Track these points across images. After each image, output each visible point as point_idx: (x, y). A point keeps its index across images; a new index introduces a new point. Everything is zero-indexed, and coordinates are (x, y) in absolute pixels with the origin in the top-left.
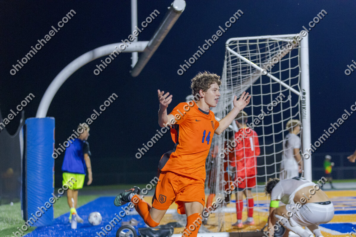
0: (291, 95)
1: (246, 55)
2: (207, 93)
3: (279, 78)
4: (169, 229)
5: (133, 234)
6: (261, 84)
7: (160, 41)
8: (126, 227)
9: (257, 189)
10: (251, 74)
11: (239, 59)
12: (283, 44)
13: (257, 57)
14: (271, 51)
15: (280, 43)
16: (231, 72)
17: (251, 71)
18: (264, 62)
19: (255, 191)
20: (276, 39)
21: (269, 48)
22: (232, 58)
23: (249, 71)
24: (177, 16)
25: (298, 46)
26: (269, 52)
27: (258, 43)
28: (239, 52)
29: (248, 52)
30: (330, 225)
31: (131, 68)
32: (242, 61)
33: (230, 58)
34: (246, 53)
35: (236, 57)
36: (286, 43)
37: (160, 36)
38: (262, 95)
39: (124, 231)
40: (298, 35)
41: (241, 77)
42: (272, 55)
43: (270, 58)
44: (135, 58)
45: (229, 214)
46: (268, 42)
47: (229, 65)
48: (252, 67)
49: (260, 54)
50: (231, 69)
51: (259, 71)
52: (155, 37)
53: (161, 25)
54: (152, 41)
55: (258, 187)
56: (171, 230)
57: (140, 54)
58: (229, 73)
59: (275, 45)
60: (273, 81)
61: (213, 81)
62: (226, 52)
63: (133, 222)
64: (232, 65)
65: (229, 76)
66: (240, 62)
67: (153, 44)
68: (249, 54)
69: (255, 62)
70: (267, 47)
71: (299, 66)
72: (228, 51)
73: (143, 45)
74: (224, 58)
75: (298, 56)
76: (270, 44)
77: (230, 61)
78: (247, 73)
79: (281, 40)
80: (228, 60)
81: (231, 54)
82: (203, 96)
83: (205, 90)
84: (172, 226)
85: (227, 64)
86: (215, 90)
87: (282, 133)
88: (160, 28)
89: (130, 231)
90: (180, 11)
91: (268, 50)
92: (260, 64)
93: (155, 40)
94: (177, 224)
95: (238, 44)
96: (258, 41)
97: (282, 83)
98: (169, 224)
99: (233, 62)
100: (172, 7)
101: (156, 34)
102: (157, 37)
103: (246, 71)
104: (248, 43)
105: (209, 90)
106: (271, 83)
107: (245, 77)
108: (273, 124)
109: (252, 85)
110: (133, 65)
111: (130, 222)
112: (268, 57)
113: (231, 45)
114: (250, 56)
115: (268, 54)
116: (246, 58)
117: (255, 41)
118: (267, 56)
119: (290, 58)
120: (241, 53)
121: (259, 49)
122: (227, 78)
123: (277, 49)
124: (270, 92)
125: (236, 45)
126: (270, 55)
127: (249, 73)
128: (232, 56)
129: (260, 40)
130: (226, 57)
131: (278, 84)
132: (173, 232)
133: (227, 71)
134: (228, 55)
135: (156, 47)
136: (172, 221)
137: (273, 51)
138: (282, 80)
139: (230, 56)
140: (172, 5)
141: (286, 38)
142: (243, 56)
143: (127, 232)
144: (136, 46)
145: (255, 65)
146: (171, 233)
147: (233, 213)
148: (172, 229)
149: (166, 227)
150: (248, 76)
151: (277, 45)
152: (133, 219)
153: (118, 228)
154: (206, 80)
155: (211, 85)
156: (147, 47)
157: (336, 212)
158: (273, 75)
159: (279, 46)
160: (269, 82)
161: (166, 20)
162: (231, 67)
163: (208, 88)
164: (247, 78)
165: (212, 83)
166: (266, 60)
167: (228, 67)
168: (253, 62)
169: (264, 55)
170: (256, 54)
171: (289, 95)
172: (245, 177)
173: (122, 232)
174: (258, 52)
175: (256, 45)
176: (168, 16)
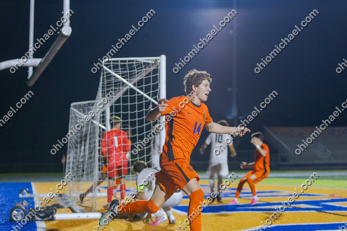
0: (152, 104)
1: (118, 73)
2: (199, 88)
3: (142, 91)
4: (52, 209)
5: (24, 214)
6: (129, 96)
7: (51, 58)
8: (18, 207)
9: (131, 178)
10: (121, 88)
11: (112, 75)
12: (146, 65)
13: (126, 74)
14: (137, 70)
15: (145, 63)
16: (106, 86)
17: (121, 85)
18: (132, 78)
19: (129, 180)
20: (141, 60)
21: (136, 67)
22: (107, 74)
23: (120, 85)
24: (65, 40)
25: (158, 67)
26: (136, 70)
27: (127, 63)
28: (113, 70)
29: (119, 70)
30: (180, 207)
31: (27, 79)
32: (114, 77)
33: (105, 74)
34: (118, 70)
35: (110, 73)
36: (148, 64)
37: (51, 54)
38: (129, 104)
39: (16, 211)
40: (158, 58)
41: (113, 90)
42: (138, 73)
43: (136, 75)
44: (31, 71)
45: (101, 197)
46: (135, 63)
47: (104, 80)
48: (122, 82)
49: (128, 71)
50: (106, 83)
51: (127, 85)
52: (46, 55)
53: (52, 46)
54: (44, 58)
55: (132, 176)
56: (54, 211)
57: (35, 68)
58: (104, 86)
59: (140, 66)
60: (138, 93)
61: (205, 77)
62: (102, 70)
63: (24, 203)
64: (106, 80)
65: (104, 88)
66: (113, 78)
67: (45, 61)
68: (120, 71)
69: (124, 78)
70: (134, 66)
71: (158, 82)
72: (103, 68)
73: (37, 61)
74: (101, 74)
75: (158, 74)
76: (136, 64)
77: (105, 76)
78: (118, 86)
79: (145, 61)
80: (103, 75)
81: (106, 71)
82: (196, 91)
83: (197, 86)
84: (55, 207)
85: (103, 79)
86: (206, 86)
87: (144, 134)
88: (51, 49)
89: (22, 211)
90: (67, 36)
91: (135, 69)
92: (129, 80)
93: (47, 57)
94: (60, 205)
95: (111, 63)
96: (127, 61)
97: (145, 95)
98: (53, 206)
99: (107, 78)
100: (61, 32)
101: (48, 53)
102: (48, 56)
103: (117, 85)
104: (119, 63)
105: (201, 85)
106: (136, 95)
107: (116, 90)
108: (137, 127)
109: (121, 96)
110: (29, 77)
111: (22, 204)
112: (135, 74)
113: (106, 64)
114: (121, 73)
115: (135, 72)
116: (118, 74)
117: (125, 61)
118: (133, 73)
119: (151, 76)
120: (113, 71)
121: (128, 68)
122: (102, 90)
123: (142, 68)
124: (135, 102)
125: (110, 64)
126: (136, 73)
127: (120, 87)
128: (107, 72)
129: (129, 61)
130: (102, 73)
131: (142, 96)
132: (56, 212)
133: (103, 85)
134: (103, 72)
135: (48, 63)
136: (55, 203)
137: (139, 69)
138: (145, 92)
139: (105, 73)
140: (61, 31)
141: (149, 60)
142: (116, 73)
143: (19, 212)
144: (32, 62)
145: (125, 81)
146: (54, 212)
147: (104, 197)
148: (56, 210)
149: (51, 208)
150: (119, 89)
151: (142, 66)
152: (25, 201)
153: (12, 208)
154: (197, 77)
155: (203, 81)
156: (40, 63)
157: (184, 197)
158: (138, 88)
159: (143, 66)
160: (135, 94)
161: (55, 42)
162: (106, 81)
163: (200, 84)
164: (118, 90)
165: (203, 80)
166: (133, 76)
167: (103, 81)
168: (123, 78)
169: (132, 72)
170: (126, 72)
171: (150, 104)
172: (114, 168)
173: (15, 212)
174: (127, 70)
175: (126, 65)
176: (57, 39)
